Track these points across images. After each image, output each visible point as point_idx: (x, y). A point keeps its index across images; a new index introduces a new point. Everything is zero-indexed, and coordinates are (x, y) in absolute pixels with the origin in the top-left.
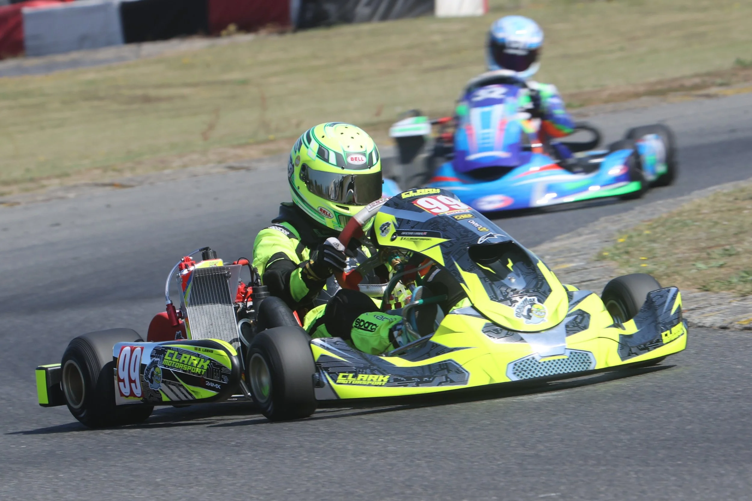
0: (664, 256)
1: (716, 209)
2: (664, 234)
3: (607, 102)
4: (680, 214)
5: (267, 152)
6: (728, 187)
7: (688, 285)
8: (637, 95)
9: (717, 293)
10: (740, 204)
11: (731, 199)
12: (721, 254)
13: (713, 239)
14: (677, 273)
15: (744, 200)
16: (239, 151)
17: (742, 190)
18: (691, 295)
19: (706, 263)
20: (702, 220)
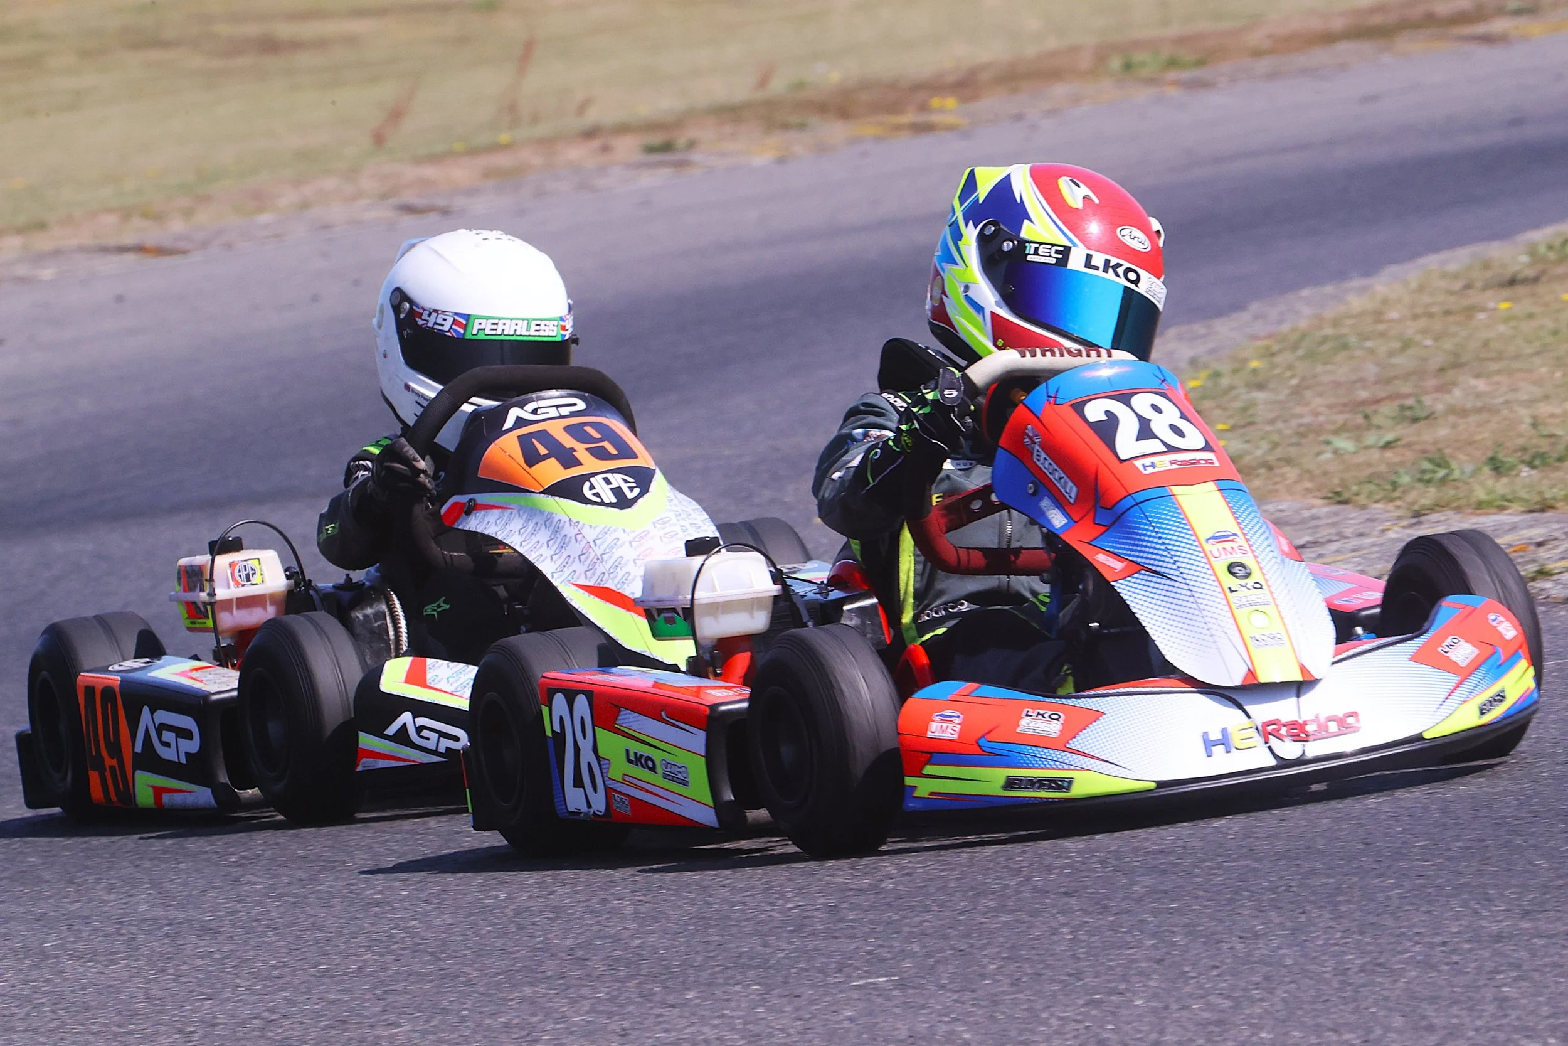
0: (1272, 422)
1: (1419, 311)
2: (1290, 367)
3: (1257, 53)
4: (1336, 323)
5: (488, 174)
6: (1459, 259)
7: (1308, 491)
8: (1328, 38)
9: (1363, 507)
10: (1475, 298)
11: (1458, 285)
12: (1394, 418)
13: (1388, 381)
14: (1288, 461)
15: (1486, 287)
16: (430, 172)
17: (1486, 265)
18: (1306, 514)
19: (1358, 439)
20: (1382, 335)
